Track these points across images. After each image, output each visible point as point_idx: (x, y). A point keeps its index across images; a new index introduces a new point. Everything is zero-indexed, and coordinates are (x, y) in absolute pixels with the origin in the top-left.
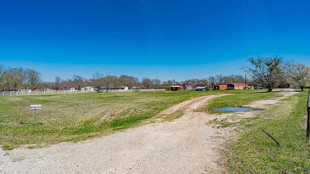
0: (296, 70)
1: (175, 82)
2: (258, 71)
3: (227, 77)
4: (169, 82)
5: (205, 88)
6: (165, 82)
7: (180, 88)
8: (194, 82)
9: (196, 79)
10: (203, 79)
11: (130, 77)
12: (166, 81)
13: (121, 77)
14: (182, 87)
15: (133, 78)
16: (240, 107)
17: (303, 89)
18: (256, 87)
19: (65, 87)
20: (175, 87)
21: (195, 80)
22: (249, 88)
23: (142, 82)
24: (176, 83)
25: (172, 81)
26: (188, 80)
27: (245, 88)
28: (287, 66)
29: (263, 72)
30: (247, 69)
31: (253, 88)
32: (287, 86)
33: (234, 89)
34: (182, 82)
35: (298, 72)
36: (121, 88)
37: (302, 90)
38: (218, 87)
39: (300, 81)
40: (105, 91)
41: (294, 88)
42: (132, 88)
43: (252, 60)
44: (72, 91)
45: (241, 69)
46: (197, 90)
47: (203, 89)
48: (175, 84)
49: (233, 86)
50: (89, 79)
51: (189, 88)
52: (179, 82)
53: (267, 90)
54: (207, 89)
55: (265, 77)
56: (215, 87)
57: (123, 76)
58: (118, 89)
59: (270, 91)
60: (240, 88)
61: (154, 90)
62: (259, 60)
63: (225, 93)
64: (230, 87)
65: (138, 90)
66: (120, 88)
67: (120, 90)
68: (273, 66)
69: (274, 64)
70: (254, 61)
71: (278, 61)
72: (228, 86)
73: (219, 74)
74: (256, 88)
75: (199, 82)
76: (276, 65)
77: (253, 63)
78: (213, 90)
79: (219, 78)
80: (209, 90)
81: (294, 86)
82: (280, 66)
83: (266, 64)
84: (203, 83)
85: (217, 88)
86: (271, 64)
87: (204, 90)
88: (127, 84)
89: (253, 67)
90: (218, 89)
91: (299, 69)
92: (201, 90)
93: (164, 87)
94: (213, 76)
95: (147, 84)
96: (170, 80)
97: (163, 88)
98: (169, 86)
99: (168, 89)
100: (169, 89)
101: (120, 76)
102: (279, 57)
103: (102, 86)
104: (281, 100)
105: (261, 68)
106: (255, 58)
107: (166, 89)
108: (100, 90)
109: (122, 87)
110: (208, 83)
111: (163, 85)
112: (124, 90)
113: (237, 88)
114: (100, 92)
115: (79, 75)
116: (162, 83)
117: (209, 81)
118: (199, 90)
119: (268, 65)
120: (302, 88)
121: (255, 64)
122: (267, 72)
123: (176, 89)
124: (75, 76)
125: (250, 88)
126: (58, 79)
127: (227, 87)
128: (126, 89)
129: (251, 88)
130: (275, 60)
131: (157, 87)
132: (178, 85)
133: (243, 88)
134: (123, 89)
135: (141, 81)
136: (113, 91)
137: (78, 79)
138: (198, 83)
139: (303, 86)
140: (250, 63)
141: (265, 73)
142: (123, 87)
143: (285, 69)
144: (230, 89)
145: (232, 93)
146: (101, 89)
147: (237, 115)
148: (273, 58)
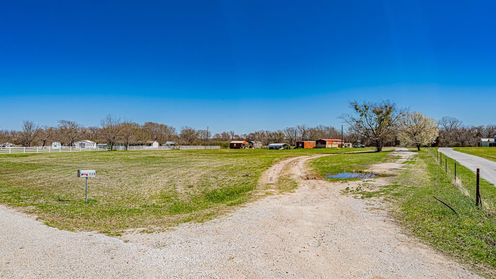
0: (412, 121)
1: (235, 134)
2: (363, 121)
3: (312, 129)
4: (224, 134)
5: (283, 145)
6: (217, 135)
7: (244, 145)
8: (264, 136)
9: (266, 131)
10: (277, 132)
11: (162, 126)
12: (220, 132)
13: (146, 126)
14: (247, 143)
15: (166, 127)
16: (360, 172)
17: (420, 148)
18: (355, 144)
19: (45, 141)
20: (236, 144)
21: (265, 133)
22: (346, 147)
23: (181, 135)
24: (236, 136)
25: (230, 134)
26: (254, 133)
27: (341, 146)
28: (401, 115)
29: (369, 123)
30: (348, 119)
31: (351, 147)
32: (394, 144)
33: (325, 147)
34: (246, 135)
35: (414, 124)
36: (147, 144)
37: (419, 150)
38: (303, 144)
39: (416, 136)
40: (121, 148)
41: (406, 147)
42: (165, 143)
43: (356, 106)
44: (55, 148)
45: (341, 118)
46: (271, 148)
47: (280, 147)
48: (234, 138)
49: (324, 143)
50: (88, 127)
51: (258, 145)
52: (240, 136)
53: (374, 149)
54: (286, 147)
55: (373, 130)
56: (298, 143)
57: (149, 123)
58: (142, 145)
59: (379, 150)
60: (334, 146)
61: (203, 148)
62: (365, 106)
63: (318, 153)
64: (319, 145)
65: (178, 147)
66: (144, 144)
67: (146, 148)
68: (384, 114)
69: (384, 112)
70: (358, 107)
71: (391, 108)
72: (317, 142)
73: (301, 125)
74: (356, 146)
75: (270, 135)
76: (388, 113)
77: (357, 109)
78: (295, 148)
79: (301, 131)
80: (290, 149)
81: (406, 143)
82: (393, 115)
83: (374, 111)
84: (278, 138)
85: (300, 145)
86: (382, 112)
87: (282, 148)
88: (155, 137)
89: (357, 116)
90: (303, 147)
91: (415, 121)
92: (277, 148)
93: (218, 142)
94: (291, 127)
95: (189, 138)
96: (226, 132)
97: (217, 145)
98: (226, 142)
99: (225, 147)
100: (227, 147)
101: (143, 124)
102: (391, 103)
103: (117, 140)
104: (403, 163)
105: (368, 118)
106: (360, 104)
107: (221, 146)
108: (114, 147)
109: (148, 142)
110: (285, 138)
111: (214, 139)
112: (151, 147)
113: (330, 146)
114: (114, 150)
115: (72, 121)
116: (212, 136)
117: (286, 135)
118: (275, 148)
119: (378, 114)
120: (419, 146)
121: (360, 112)
122: (375, 124)
123: (239, 146)
124: (62, 122)
125: (347, 145)
126: (28, 126)
127: (315, 144)
128: (156, 145)
129: (349, 145)
130: (386, 107)
131: (206, 142)
132: (239, 140)
133: (337, 146)
134: (150, 145)
135: (178, 132)
136: (135, 148)
137: (68, 128)
138: (270, 137)
139: (420, 144)
140: (353, 110)
141: (373, 124)
142: (151, 142)
143: (398, 120)
144: (320, 148)
145: (327, 154)
146: (115, 145)
147: (368, 182)
148: (383, 105)
